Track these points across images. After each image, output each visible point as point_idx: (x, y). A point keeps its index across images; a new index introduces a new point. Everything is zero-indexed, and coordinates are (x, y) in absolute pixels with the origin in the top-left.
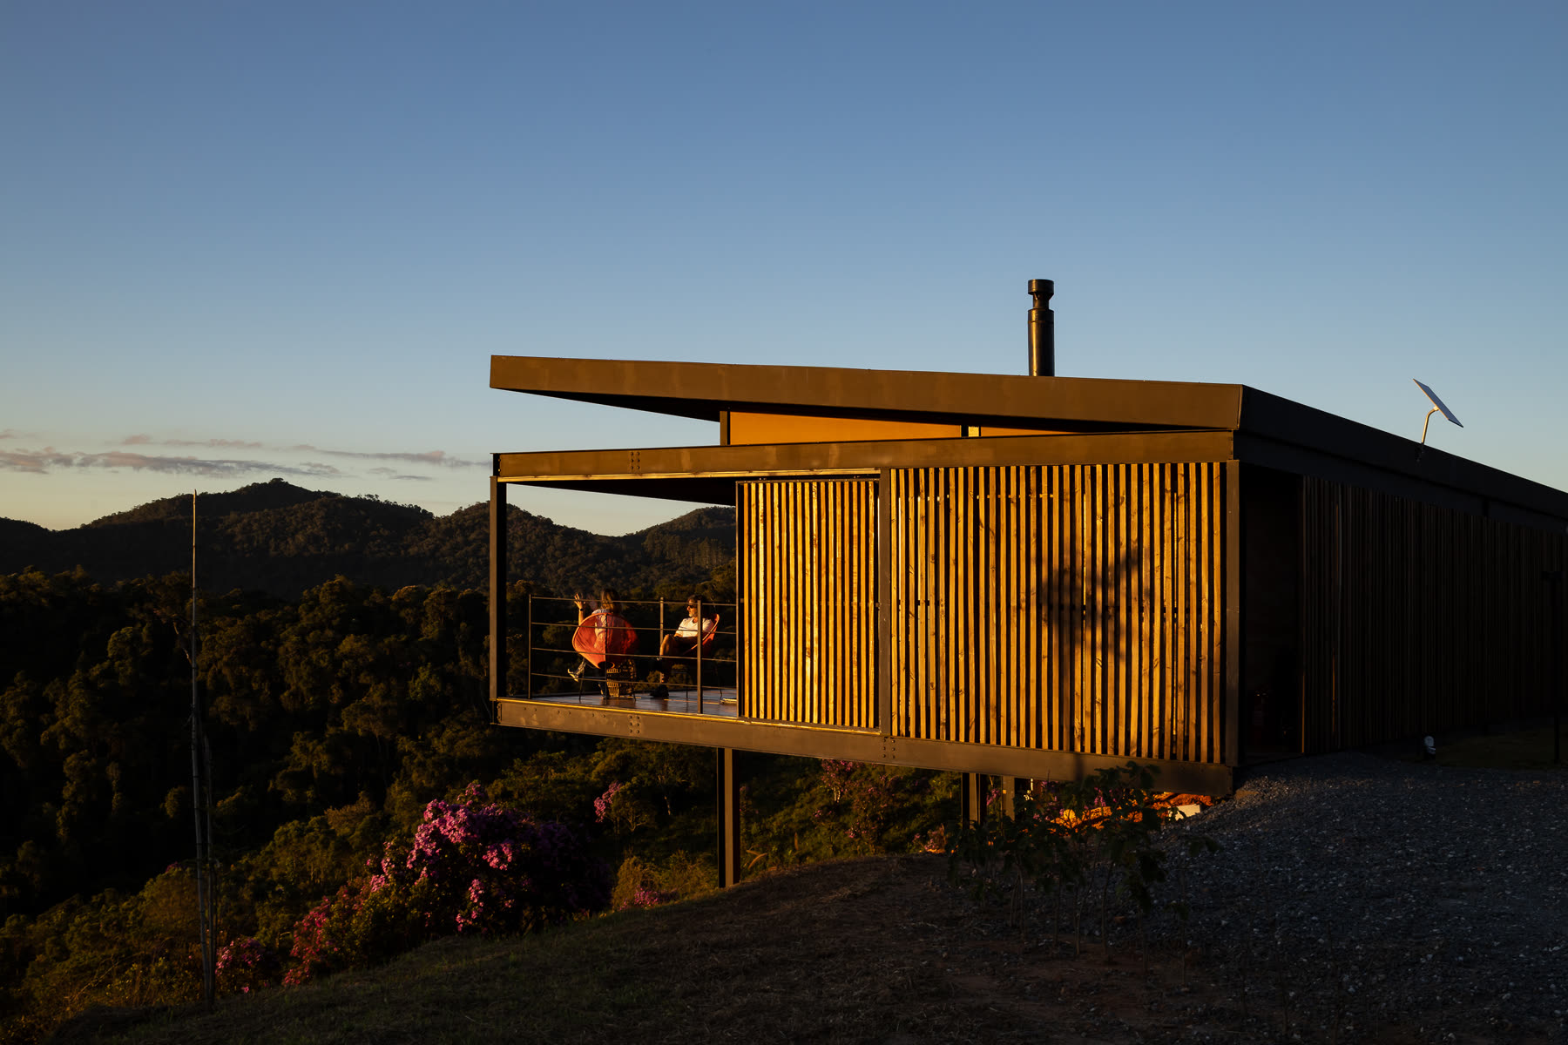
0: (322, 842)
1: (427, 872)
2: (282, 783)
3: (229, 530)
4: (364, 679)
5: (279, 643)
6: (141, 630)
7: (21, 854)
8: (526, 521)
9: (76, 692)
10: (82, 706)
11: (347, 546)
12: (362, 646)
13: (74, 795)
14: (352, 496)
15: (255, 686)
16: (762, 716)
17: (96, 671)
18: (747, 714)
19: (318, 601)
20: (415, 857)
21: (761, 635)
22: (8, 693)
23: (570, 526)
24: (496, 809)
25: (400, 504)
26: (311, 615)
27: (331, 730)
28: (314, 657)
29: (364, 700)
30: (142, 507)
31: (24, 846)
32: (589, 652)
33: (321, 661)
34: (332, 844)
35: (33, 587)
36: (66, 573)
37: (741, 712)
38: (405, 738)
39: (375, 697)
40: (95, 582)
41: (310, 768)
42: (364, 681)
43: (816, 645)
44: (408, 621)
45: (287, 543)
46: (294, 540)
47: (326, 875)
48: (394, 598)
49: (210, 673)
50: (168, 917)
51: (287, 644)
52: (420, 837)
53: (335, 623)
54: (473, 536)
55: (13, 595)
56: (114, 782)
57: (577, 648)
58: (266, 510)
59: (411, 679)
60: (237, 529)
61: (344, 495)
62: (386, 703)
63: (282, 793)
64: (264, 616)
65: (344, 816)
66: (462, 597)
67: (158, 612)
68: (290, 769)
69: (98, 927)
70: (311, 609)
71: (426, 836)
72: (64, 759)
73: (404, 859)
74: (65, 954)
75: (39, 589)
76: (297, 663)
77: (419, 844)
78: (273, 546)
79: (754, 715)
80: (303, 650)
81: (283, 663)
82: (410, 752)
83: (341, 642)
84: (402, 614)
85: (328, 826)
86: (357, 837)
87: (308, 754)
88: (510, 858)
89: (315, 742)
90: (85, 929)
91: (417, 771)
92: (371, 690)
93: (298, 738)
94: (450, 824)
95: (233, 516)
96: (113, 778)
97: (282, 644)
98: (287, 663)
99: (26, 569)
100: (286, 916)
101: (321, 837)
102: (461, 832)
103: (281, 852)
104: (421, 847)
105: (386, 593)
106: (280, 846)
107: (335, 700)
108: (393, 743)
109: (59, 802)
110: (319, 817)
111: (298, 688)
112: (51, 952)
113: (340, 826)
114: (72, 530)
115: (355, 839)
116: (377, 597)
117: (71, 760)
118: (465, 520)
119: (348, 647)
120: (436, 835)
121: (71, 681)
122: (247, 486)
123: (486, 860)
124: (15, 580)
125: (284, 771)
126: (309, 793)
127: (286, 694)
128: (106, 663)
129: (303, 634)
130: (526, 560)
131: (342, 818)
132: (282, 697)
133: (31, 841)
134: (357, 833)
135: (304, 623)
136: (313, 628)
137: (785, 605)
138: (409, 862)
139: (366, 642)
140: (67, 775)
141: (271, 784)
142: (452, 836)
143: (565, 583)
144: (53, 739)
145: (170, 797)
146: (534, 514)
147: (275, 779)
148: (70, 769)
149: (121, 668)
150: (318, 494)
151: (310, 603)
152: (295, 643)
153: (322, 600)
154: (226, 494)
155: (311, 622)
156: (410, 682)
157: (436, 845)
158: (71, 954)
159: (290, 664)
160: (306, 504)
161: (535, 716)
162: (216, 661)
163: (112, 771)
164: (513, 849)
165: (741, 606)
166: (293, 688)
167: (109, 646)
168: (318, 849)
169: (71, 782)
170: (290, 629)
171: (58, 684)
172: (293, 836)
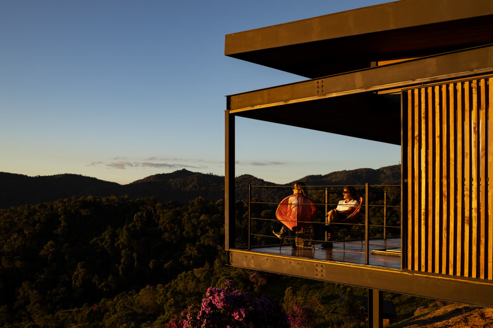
0: (192, 280)
1: (206, 321)
2: (183, 259)
3: (170, 184)
4: (207, 228)
5: (183, 217)
6: (143, 213)
7: (109, 279)
8: (256, 180)
9: (125, 231)
10: (126, 235)
11: (204, 188)
12: (207, 218)
13: (124, 262)
14: (205, 173)
15: (176, 230)
16: (423, 270)
17: (130, 225)
18: (410, 268)
19: (194, 204)
20: (201, 314)
21: (423, 207)
22: (106, 232)
23: (269, 181)
24: (238, 292)
25: (219, 176)
26: (192, 208)
27: (198, 243)
28: (193, 221)
29: (207, 234)
30: (146, 178)
31: (110, 276)
32: (287, 221)
33: (195, 222)
34: (195, 280)
35: (113, 200)
36: (123, 196)
37: (405, 265)
38: (219, 246)
39: (210, 233)
40: (130, 199)
41: (191, 254)
42: (208, 228)
43: (474, 214)
44: (220, 210)
45: (187, 188)
46: (188, 186)
47: (193, 290)
48: (216, 203)
49: (163, 226)
50: (146, 301)
51: (185, 217)
52: (204, 305)
53: (199, 211)
54: (240, 185)
55: (108, 203)
56: (135, 258)
57: (279, 218)
58: (181, 178)
59: (221, 228)
60: (173, 184)
61: (203, 173)
62: (214, 235)
63: (183, 262)
64: (178, 209)
65: (199, 271)
66: (237, 203)
67: (148, 208)
68: (185, 255)
69: (125, 304)
70: (192, 206)
71: (206, 304)
72: (121, 251)
73: (196, 314)
74: (115, 312)
75: (115, 201)
76: (188, 223)
77: (203, 308)
78: (183, 188)
79: (416, 268)
80: (189, 219)
81: (184, 223)
82: (221, 250)
83: (200, 217)
84: (219, 208)
85: (194, 274)
86: (203, 278)
87: (191, 250)
88: (244, 316)
89: (193, 247)
90: (121, 305)
91: (223, 256)
92: (209, 231)
93: (188, 245)
94: (217, 300)
95: (171, 180)
96: (135, 257)
97: (184, 217)
98: (185, 223)
99: (111, 196)
100: (174, 309)
101: (192, 278)
102: (222, 304)
103: (179, 282)
104: (204, 309)
105: (214, 202)
106: (179, 280)
107: (199, 234)
108: (216, 247)
109: (120, 264)
110: (191, 271)
111: (188, 230)
112: (112, 311)
113: (198, 274)
114: (127, 185)
115: (202, 279)
116: (211, 203)
117: (123, 251)
118: (238, 180)
119: (203, 218)
120: (210, 304)
121: (123, 228)
122: (175, 171)
123: (233, 316)
124: (108, 199)
125: (184, 255)
126: (191, 262)
127: (184, 232)
128: (133, 223)
129: (189, 214)
130: (256, 192)
131: (198, 272)
132: (183, 233)
133: (112, 275)
134: (203, 277)
135: (190, 211)
136: (192, 212)
137: (445, 182)
138: (198, 317)
139: (208, 217)
140: (122, 256)
141: (180, 259)
142: (218, 305)
143: (268, 198)
144: (118, 245)
145: (151, 263)
146: (258, 178)
147: (181, 257)
148: (123, 254)
149: (138, 225)
150: (195, 173)
151: (192, 205)
152: (187, 217)
153: (195, 204)
154: (169, 174)
155: (192, 211)
156: (221, 229)
157: (210, 309)
158: (117, 312)
159: (186, 223)
160: (192, 176)
161: (252, 261)
162: (164, 222)
163: (135, 255)
164: (245, 312)
165: (406, 185)
166: (187, 230)
167: (134, 218)
168: (190, 282)
169: (123, 258)
170: (186, 213)
171: (120, 229)
172: (183, 277)
